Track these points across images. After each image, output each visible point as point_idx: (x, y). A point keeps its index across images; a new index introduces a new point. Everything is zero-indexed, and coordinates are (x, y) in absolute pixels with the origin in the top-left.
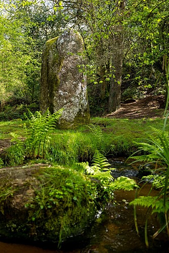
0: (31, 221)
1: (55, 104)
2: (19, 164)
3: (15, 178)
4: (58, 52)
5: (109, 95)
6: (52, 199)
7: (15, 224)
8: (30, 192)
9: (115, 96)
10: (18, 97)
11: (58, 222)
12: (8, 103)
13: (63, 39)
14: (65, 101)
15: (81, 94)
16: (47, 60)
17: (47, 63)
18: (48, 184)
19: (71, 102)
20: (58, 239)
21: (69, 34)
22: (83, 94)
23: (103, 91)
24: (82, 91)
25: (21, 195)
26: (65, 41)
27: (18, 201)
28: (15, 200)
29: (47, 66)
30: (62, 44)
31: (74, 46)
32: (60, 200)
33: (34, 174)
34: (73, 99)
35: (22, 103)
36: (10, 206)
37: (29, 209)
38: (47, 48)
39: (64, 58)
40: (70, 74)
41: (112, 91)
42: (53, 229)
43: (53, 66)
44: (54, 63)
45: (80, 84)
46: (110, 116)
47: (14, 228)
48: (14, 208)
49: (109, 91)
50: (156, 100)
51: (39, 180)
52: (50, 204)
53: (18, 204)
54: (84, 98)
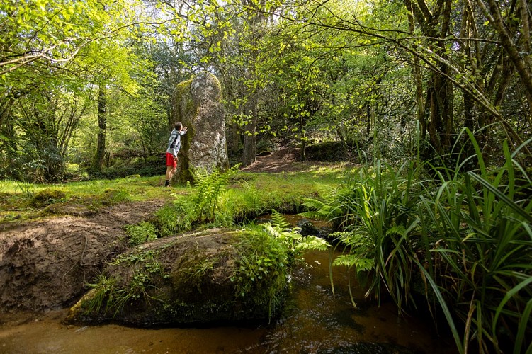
0: (241, 297)
1: (190, 157)
2: (188, 231)
3: (205, 247)
4: (193, 97)
5: (243, 147)
6: (261, 269)
7: (215, 303)
8: (230, 262)
9: (250, 148)
10: (131, 148)
11: (267, 293)
12: (117, 156)
13: (198, 83)
14: (202, 154)
15: (219, 146)
16: (180, 106)
17: (180, 110)
18: (249, 251)
19: (208, 154)
20: (267, 313)
21: (205, 78)
22: (222, 146)
23: (236, 142)
24: (221, 142)
25: (222, 268)
26: (201, 85)
27: (219, 275)
28: (215, 274)
29: (180, 113)
30: (198, 88)
31: (211, 91)
32: (269, 268)
33: (228, 241)
34: (210, 152)
35: (137, 156)
36: (209, 283)
37: (235, 283)
38: (178, 93)
39: (200, 106)
40: (207, 123)
41: (246, 143)
42: (261, 303)
43: (187, 113)
44: (188, 109)
45: (218, 135)
46: (246, 170)
47: (214, 309)
48: (215, 284)
49: (243, 143)
50: (292, 152)
51: (236, 247)
52: (260, 275)
53: (219, 279)
54: (223, 150)
